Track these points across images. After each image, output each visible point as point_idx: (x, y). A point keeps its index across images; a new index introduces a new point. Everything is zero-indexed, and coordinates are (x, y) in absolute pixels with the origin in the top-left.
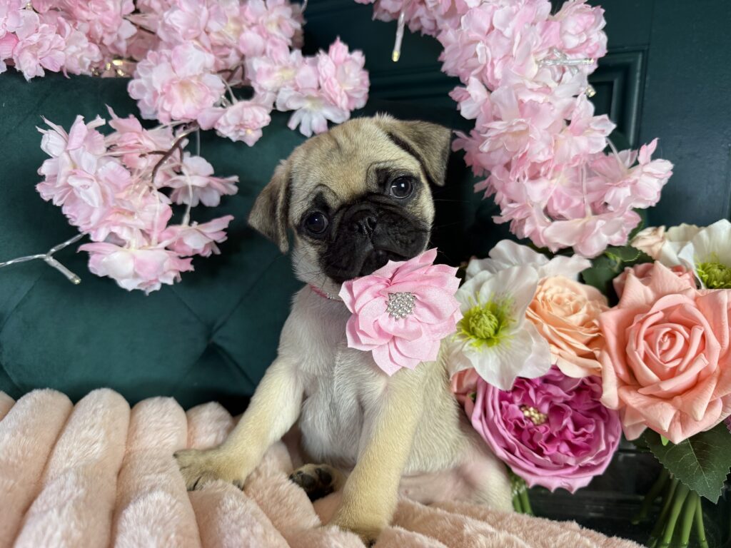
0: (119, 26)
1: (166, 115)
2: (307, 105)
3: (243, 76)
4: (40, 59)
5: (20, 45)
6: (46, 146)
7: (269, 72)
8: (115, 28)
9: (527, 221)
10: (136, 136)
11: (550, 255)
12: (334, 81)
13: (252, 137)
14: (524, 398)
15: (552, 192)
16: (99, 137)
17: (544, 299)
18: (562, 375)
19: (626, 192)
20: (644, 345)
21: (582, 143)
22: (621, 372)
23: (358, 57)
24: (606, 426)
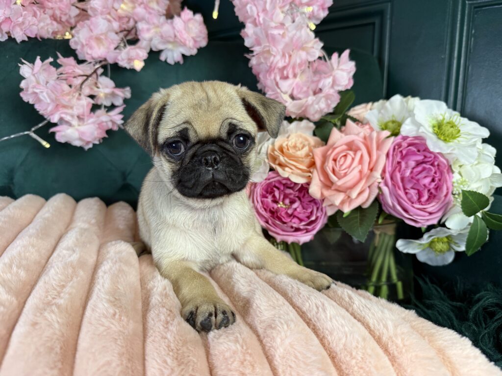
0: (70, 10)
1: (89, 56)
2: (170, 46)
3: (136, 34)
4: (25, 31)
5: (13, 23)
6: (23, 73)
7: (148, 30)
8: (67, 11)
10: (72, 67)
11: (290, 120)
12: (184, 32)
13: (138, 65)
14: (274, 196)
15: (294, 85)
16: (53, 69)
17: (287, 145)
18: (292, 182)
19: (329, 80)
20: (332, 164)
21: (303, 55)
22: (322, 179)
23: (199, 17)
24: (318, 209)
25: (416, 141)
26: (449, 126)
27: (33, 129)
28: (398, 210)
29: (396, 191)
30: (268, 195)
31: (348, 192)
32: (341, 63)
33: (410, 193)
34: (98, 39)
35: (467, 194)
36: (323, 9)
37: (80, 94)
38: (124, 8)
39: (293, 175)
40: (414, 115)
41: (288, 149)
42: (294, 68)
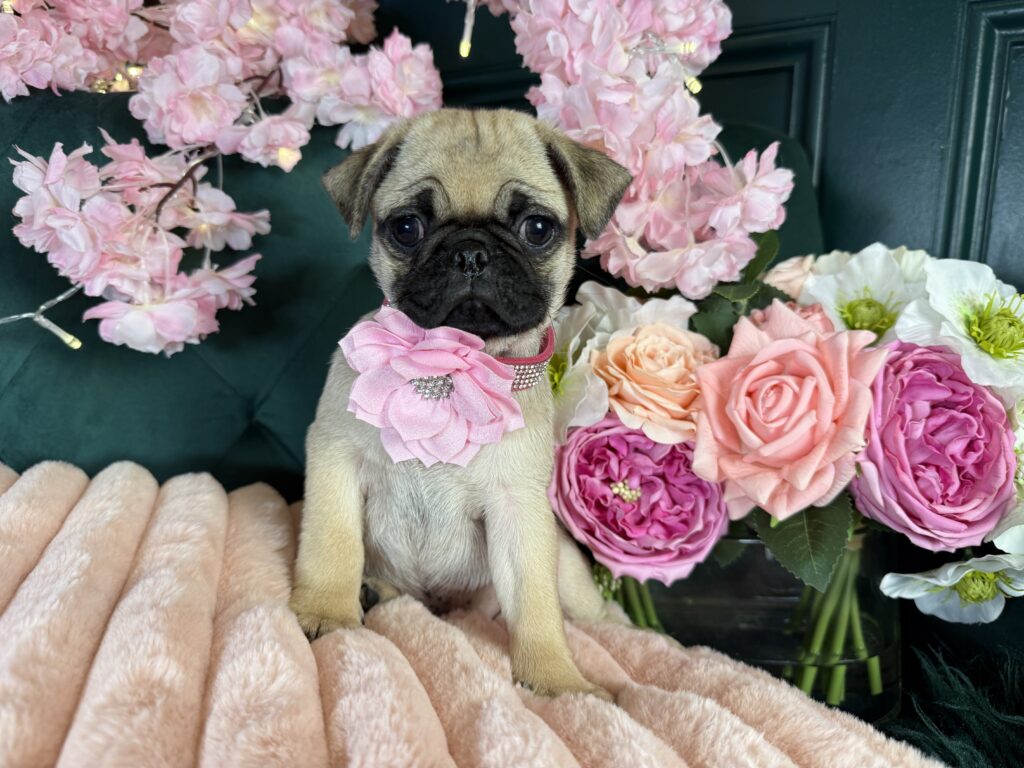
0: (126, 24)
1: (176, 138)
2: (359, 116)
3: (280, 85)
4: (22, 74)
6: (19, 181)
7: (310, 78)
8: (121, 28)
9: (612, 252)
10: (136, 165)
11: (642, 295)
12: (391, 84)
13: (288, 159)
14: (607, 470)
15: (649, 218)
16: (91, 168)
17: (634, 352)
18: (649, 441)
19: (734, 211)
20: (746, 403)
21: (677, 153)
22: (720, 436)
23: (424, 52)
24: (707, 503)
25: (934, 357)
26: (1006, 321)
27: (43, 307)
28: (898, 516)
29: (897, 474)
30: (593, 467)
31: (786, 470)
32: (761, 172)
33: (925, 479)
34: (196, 99)
36: (711, 44)
37: (155, 230)
38: (253, 25)
39: (651, 425)
40: (927, 296)
41: (637, 363)
42: (653, 180)
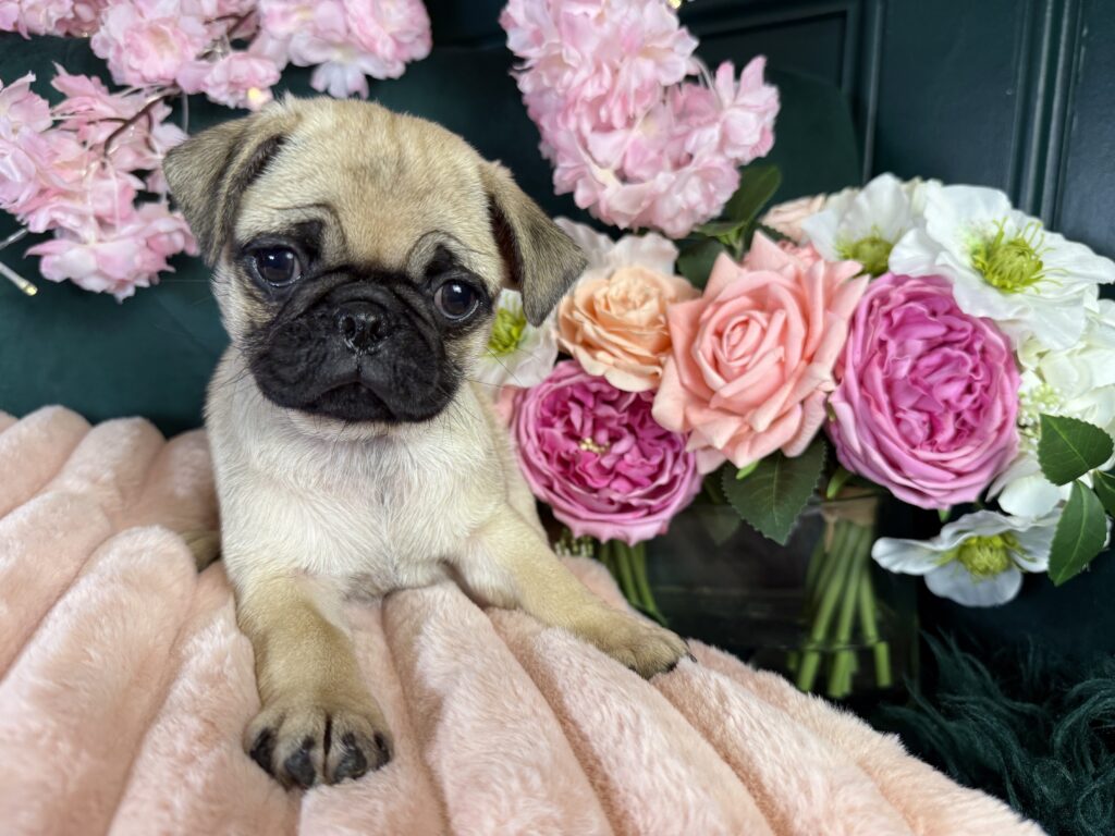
1: (137, 76)
3: (256, 26)
7: (285, 15)
10: (88, 99)
11: (615, 234)
13: (258, 99)
14: (569, 423)
15: (627, 146)
16: (40, 102)
17: (605, 297)
18: (613, 389)
19: (712, 134)
20: (712, 342)
22: (687, 381)
24: (676, 456)
25: (928, 289)
26: (1014, 250)
28: (875, 463)
29: (871, 414)
30: (554, 419)
31: (749, 414)
32: (742, 91)
33: (908, 422)
34: (156, 33)
35: (1055, 427)
37: (103, 165)
39: (615, 371)
40: (925, 222)
41: (607, 307)
42: (624, 101)
